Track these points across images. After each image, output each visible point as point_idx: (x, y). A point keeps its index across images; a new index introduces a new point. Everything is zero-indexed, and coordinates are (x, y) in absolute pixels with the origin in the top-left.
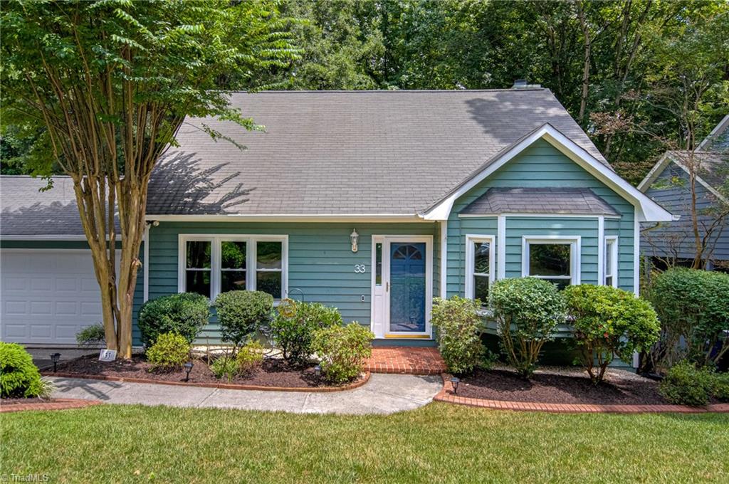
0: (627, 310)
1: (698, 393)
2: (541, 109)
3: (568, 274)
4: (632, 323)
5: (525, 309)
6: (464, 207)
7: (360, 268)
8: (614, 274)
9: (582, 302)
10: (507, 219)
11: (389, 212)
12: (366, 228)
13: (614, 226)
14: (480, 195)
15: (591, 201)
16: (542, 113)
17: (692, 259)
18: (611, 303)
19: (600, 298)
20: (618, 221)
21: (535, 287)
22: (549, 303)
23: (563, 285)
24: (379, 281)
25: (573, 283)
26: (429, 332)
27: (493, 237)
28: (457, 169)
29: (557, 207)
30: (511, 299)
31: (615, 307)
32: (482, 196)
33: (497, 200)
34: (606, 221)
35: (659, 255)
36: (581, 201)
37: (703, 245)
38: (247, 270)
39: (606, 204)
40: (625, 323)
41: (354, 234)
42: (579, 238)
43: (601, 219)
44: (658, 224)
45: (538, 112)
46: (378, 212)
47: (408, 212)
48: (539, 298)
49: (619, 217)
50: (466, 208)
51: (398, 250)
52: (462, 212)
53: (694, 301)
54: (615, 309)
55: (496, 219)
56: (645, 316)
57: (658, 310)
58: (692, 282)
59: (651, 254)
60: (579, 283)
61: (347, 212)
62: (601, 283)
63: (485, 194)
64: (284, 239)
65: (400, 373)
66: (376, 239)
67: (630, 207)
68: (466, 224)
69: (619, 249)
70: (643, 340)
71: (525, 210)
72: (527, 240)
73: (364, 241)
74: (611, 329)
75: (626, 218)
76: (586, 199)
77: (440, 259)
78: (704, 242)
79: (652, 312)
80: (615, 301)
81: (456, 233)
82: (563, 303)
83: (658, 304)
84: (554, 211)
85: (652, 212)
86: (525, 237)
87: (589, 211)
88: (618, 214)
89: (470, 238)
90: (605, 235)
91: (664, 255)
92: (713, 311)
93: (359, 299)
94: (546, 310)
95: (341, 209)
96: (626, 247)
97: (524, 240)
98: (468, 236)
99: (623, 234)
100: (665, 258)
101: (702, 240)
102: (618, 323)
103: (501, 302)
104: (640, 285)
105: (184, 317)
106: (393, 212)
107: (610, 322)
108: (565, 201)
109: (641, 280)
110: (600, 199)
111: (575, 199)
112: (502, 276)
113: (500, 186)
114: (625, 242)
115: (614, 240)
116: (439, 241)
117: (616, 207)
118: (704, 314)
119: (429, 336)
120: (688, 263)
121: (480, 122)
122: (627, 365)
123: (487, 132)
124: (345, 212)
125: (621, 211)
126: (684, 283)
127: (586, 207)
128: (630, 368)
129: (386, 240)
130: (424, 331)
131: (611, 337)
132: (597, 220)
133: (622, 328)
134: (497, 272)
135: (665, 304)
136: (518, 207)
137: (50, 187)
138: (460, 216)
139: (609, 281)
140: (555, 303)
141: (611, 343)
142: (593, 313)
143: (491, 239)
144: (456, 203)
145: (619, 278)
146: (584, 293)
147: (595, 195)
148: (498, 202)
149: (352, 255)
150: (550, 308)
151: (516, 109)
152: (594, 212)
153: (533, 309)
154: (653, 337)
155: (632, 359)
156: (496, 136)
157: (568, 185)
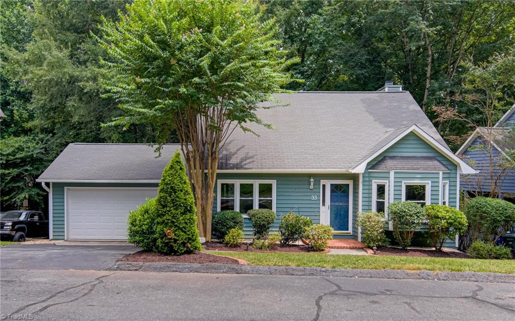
0: (453, 215)
1: (484, 253)
2: (405, 106)
3: (424, 200)
4: (455, 221)
5: (407, 215)
6: (372, 166)
7: (314, 198)
8: (447, 200)
9: (433, 213)
10: (395, 173)
11: (331, 168)
12: (318, 177)
13: (447, 176)
14: (379, 160)
15: (436, 163)
16: (406, 108)
17: (490, 192)
18: (446, 212)
19: (441, 210)
20: (449, 173)
21: (411, 206)
22: (418, 212)
23: (423, 205)
24: (324, 205)
25: (427, 204)
26: (350, 230)
27: (387, 181)
28: (362, 143)
29: (419, 167)
30: (400, 211)
31: (448, 214)
32: (381, 160)
33: (389, 163)
34: (443, 173)
35: (471, 190)
36: (430, 163)
37: (496, 184)
38: (254, 198)
39: (444, 165)
40: (452, 221)
41: (312, 180)
42: (430, 182)
43: (441, 173)
44: (469, 174)
45: (404, 107)
46: (325, 168)
47: (341, 168)
48: (414, 210)
49: (449, 171)
50: (373, 167)
51: (335, 188)
52: (370, 169)
53: (485, 213)
54: (447, 215)
55: (389, 173)
56: (461, 218)
57: (467, 216)
58: (484, 204)
59: (467, 189)
60: (430, 204)
61: (309, 168)
62: (440, 204)
63: (382, 159)
64: (274, 182)
65: (343, 248)
66: (323, 182)
67: (455, 166)
68: (372, 175)
69: (449, 188)
70: (460, 229)
71: (404, 168)
72: (404, 183)
73: (317, 183)
74: (446, 224)
75: (453, 171)
76: (434, 162)
77: (358, 193)
78: (496, 183)
79: (464, 216)
80: (448, 211)
81: (367, 179)
82: (424, 213)
83: (468, 214)
84: (418, 169)
85: (466, 169)
86: (403, 182)
87: (435, 169)
88: (449, 170)
89: (375, 182)
90: (443, 180)
91: (474, 190)
92: (494, 217)
93: (313, 214)
94: (417, 216)
95: (306, 167)
96: (452, 186)
97: (403, 183)
98: (373, 181)
99: (452, 180)
100: (474, 192)
101: (495, 181)
102: (449, 221)
103: (395, 213)
104: (460, 206)
105: (238, 221)
106: (334, 168)
107: (445, 221)
108: (423, 163)
109: (460, 203)
110: (440, 162)
111: (428, 163)
112: (392, 201)
113: (389, 155)
114: (453, 184)
115: (447, 183)
116: (357, 183)
117: (448, 166)
118: (489, 219)
119: (350, 233)
120: (487, 195)
121: (371, 114)
122: (452, 241)
123: (375, 121)
124: (308, 168)
125: (451, 168)
126: (481, 204)
127: (433, 167)
128: (454, 247)
129: (328, 183)
130: (348, 230)
131: (446, 228)
132: (439, 173)
133: (451, 224)
134: (389, 199)
135: (472, 215)
136: (399, 167)
137: (160, 156)
138: (369, 170)
139: (444, 203)
140: (420, 213)
141: (445, 231)
142: (437, 217)
143: (386, 183)
144: (368, 164)
145: (449, 202)
146: (433, 208)
147: (437, 160)
148: (390, 164)
149: (310, 191)
150: (418, 215)
151: (391, 106)
152: (437, 169)
153: (411, 216)
154: (464, 228)
155: (455, 238)
156: (381, 123)
157: (424, 155)
